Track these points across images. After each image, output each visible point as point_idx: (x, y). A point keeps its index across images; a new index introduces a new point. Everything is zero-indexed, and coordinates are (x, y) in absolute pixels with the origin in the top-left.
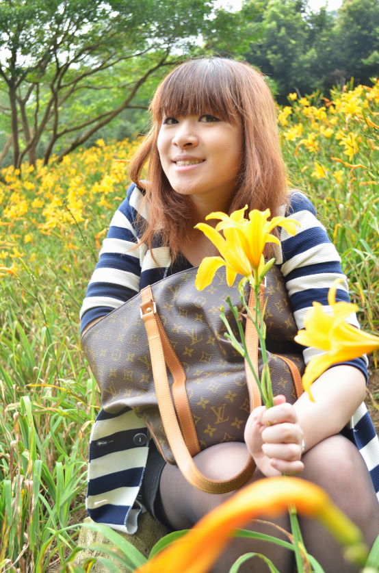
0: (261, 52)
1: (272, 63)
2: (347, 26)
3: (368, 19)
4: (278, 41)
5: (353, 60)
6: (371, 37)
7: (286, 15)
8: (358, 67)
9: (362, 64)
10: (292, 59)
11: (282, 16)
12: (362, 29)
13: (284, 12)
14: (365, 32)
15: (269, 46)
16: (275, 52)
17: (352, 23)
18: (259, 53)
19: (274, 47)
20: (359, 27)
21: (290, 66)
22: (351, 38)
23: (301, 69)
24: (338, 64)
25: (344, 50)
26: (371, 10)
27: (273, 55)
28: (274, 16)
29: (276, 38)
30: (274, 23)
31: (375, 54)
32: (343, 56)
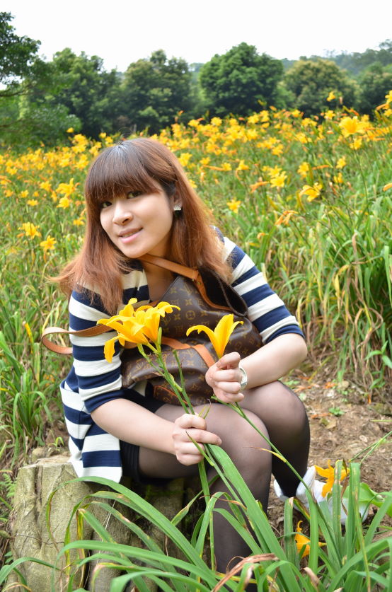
0: (67, 95)
1: (74, 105)
2: (130, 86)
3: (146, 83)
4: (81, 88)
5: (133, 111)
6: (147, 96)
7: (87, 70)
8: (137, 116)
9: (139, 114)
10: (90, 103)
11: (84, 71)
12: (142, 89)
13: (85, 67)
14: (143, 92)
15: (73, 91)
16: (77, 97)
17: (134, 84)
18: (64, 96)
19: (77, 93)
20: (139, 88)
21: (88, 108)
22: (133, 95)
23: (96, 112)
24: (123, 112)
25: (127, 103)
26: (148, 77)
27: (76, 99)
28: (78, 70)
29: (79, 87)
30: (78, 75)
31: (150, 108)
32: (126, 107)
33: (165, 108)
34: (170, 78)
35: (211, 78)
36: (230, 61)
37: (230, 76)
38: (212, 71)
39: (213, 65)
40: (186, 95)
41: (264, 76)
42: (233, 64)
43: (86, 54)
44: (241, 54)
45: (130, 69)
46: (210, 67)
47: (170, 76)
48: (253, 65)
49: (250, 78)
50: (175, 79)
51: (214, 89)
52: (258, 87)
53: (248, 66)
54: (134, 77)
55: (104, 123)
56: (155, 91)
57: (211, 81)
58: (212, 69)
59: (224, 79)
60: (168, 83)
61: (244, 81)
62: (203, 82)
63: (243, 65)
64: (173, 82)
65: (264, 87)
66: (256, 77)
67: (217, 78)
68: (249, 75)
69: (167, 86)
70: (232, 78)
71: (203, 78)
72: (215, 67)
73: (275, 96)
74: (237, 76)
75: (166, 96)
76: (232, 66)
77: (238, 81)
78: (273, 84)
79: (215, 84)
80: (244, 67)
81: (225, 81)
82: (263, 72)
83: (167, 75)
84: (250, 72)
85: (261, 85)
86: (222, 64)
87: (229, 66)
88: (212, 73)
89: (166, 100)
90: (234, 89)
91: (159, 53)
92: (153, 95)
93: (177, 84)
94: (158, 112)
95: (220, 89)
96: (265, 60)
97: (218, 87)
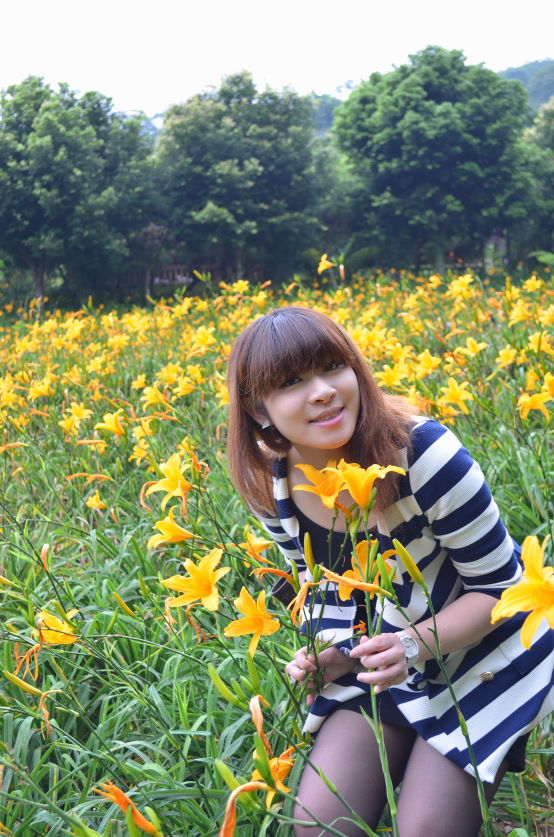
0: (25, 183)
1: (41, 202)
2: (171, 156)
3: (204, 149)
4: (54, 168)
5: (178, 211)
6: (207, 178)
7: (69, 128)
8: (187, 222)
9: (191, 217)
10: (77, 198)
11: (62, 129)
12: (195, 163)
13: (64, 121)
14: (198, 169)
15: (39, 174)
16: (48, 186)
17: (179, 152)
18: (20, 184)
19: (46, 178)
20: (189, 160)
21: (72, 211)
22: (178, 177)
23: (89, 220)
24: (154, 214)
25: (166, 193)
26: (209, 135)
27: (44, 190)
28: (49, 128)
29: (51, 163)
30: (48, 139)
31: (210, 206)
32: (163, 203)
33: (250, 203)
34: (261, 137)
35: (361, 129)
36: (399, 92)
37: (400, 125)
38: (364, 115)
39: (364, 101)
40: (299, 171)
41: (480, 118)
42: (404, 98)
43: (71, 89)
44: (426, 75)
45: (169, 121)
46: (356, 105)
47: (259, 130)
48: (454, 98)
49: (446, 126)
50: (270, 139)
51: (367, 154)
52: (466, 145)
53: (439, 102)
54: (178, 137)
55: (108, 242)
56: (224, 167)
57: (359, 136)
58: (363, 110)
59: (387, 131)
60: (256, 148)
61: (431, 134)
62: (343, 138)
63: (427, 99)
64: (267, 145)
65: (480, 144)
66: (460, 124)
67: (373, 130)
68: (442, 121)
69: (254, 152)
70: (404, 128)
71: (343, 130)
72: (369, 106)
73: (508, 163)
74: (416, 123)
75: (253, 176)
76: (402, 103)
77: (418, 136)
78: (504, 137)
79: (369, 143)
80: (428, 104)
81: (390, 136)
82: (478, 111)
83: (253, 129)
84: (445, 115)
85: (476, 141)
86: (383, 99)
87: (396, 104)
88: (363, 120)
89: (250, 184)
90: (409, 152)
91: (236, 81)
92: (221, 176)
93: (275, 149)
94: (232, 212)
95: (379, 152)
96: (484, 79)
97: (375, 148)
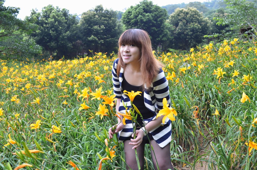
0: (48, 30)
1: (51, 35)
2: (83, 24)
3: (91, 23)
4: (55, 26)
5: (85, 37)
6: (92, 30)
7: (58, 17)
8: (87, 40)
10: (60, 34)
11: (57, 17)
12: (89, 26)
13: (57, 15)
14: (90, 27)
15: (51, 28)
16: (53, 31)
17: (85, 23)
20: (87, 25)
21: (59, 37)
22: (85, 29)
23: (63, 39)
24: (79, 38)
25: (82, 33)
26: (92, 19)
28: (54, 17)
29: (54, 25)
30: (53, 19)
31: (92, 36)
32: (81, 35)
33: (102, 36)
34: (104, 20)
35: (128, 19)
36: (137, 10)
37: (137, 18)
38: (129, 16)
39: (129, 12)
40: (114, 28)
41: (156, 17)
42: (138, 12)
43: (59, 8)
44: (144, 7)
45: (83, 16)
46: (127, 13)
47: (104, 18)
48: (150, 12)
49: (148, 19)
50: (107, 21)
51: (130, 25)
52: (153, 23)
53: (147, 13)
54: (85, 20)
55: (68, 45)
56: (96, 27)
57: (128, 20)
58: (129, 14)
59: (134, 19)
60: (103, 23)
61: (145, 20)
62: (124, 21)
63: (144, 12)
64: (106, 22)
65: (156, 23)
66: (151, 18)
67: (131, 19)
68: (147, 17)
69: (103, 24)
70: (138, 19)
71: (124, 19)
72: (130, 14)
73: (163, 28)
74: (141, 18)
75: (103, 29)
76: (138, 13)
77: (142, 21)
78: (162, 22)
79: (130, 22)
80: (144, 13)
81: (135, 20)
82: (156, 15)
83: (103, 18)
84: (148, 16)
85: (155, 22)
86: (133, 12)
87: (137, 13)
88: (129, 17)
89: (102, 31)
90: (140, 24)
91: (99, 7)
92: (95, 29)
93: (108, 23)
94: (97, 38)
95: (132, 24)
96: (157, 8)
97: (132, 23)
